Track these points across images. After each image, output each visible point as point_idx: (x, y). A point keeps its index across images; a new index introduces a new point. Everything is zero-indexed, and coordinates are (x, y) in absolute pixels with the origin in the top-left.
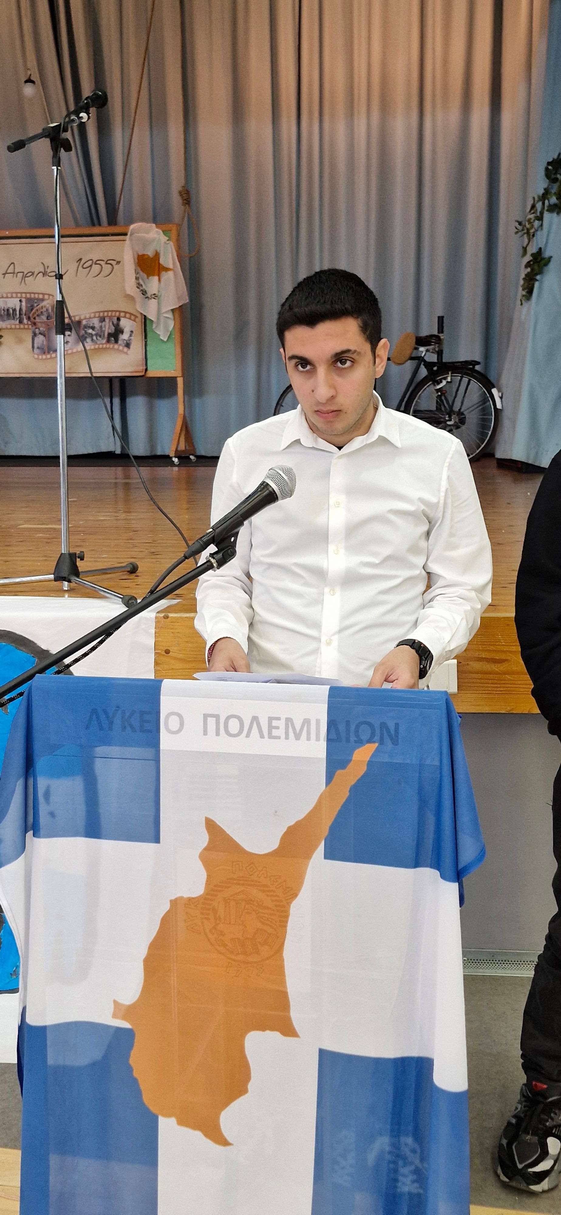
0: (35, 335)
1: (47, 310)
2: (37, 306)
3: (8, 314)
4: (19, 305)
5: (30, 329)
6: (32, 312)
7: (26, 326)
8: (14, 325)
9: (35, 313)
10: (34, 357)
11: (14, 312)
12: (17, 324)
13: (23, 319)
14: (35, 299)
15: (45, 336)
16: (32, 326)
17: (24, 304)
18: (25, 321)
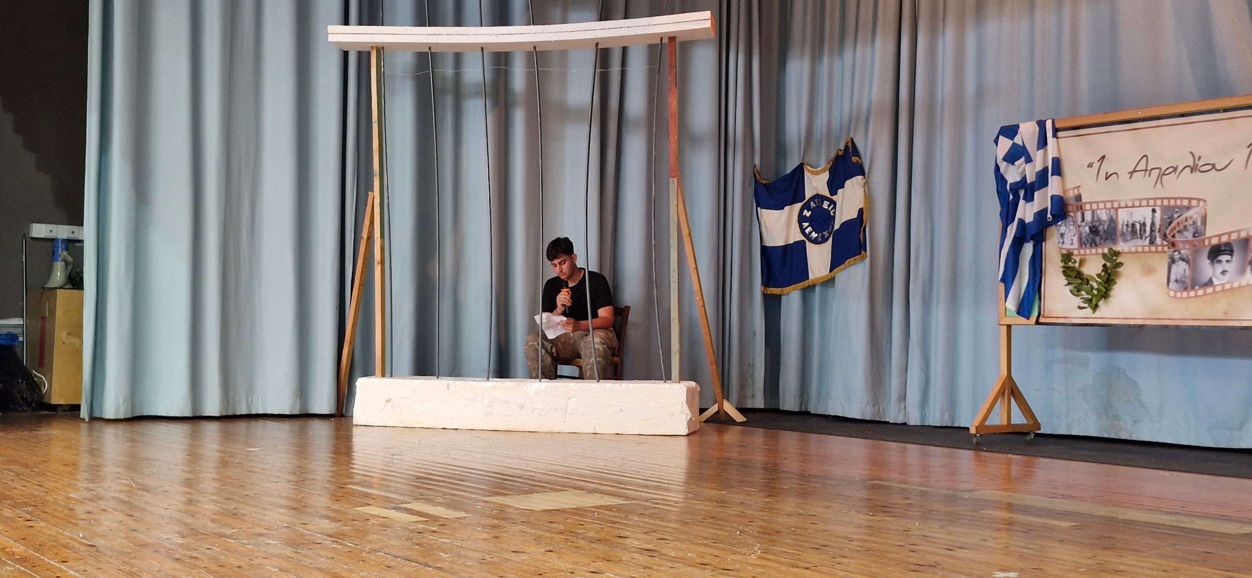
0: (1173, 261)
1: (1194, 223)
2: (1179, 217)
3: (1134, 232)
4: (1151, 217)
5: (1166, 252)
6: (1170, 228)
7: (1160, 249)
8: (1140, 246)
9: (1175, 228)
10: (1168, 294)
11: (1143, 228)
12: (1146, 246)
13: (1155, 238)
14: (1176, 206)
15: (1188, 262)
16: (1169, 248)
17: (1158, 215)
18: (1159, 241)
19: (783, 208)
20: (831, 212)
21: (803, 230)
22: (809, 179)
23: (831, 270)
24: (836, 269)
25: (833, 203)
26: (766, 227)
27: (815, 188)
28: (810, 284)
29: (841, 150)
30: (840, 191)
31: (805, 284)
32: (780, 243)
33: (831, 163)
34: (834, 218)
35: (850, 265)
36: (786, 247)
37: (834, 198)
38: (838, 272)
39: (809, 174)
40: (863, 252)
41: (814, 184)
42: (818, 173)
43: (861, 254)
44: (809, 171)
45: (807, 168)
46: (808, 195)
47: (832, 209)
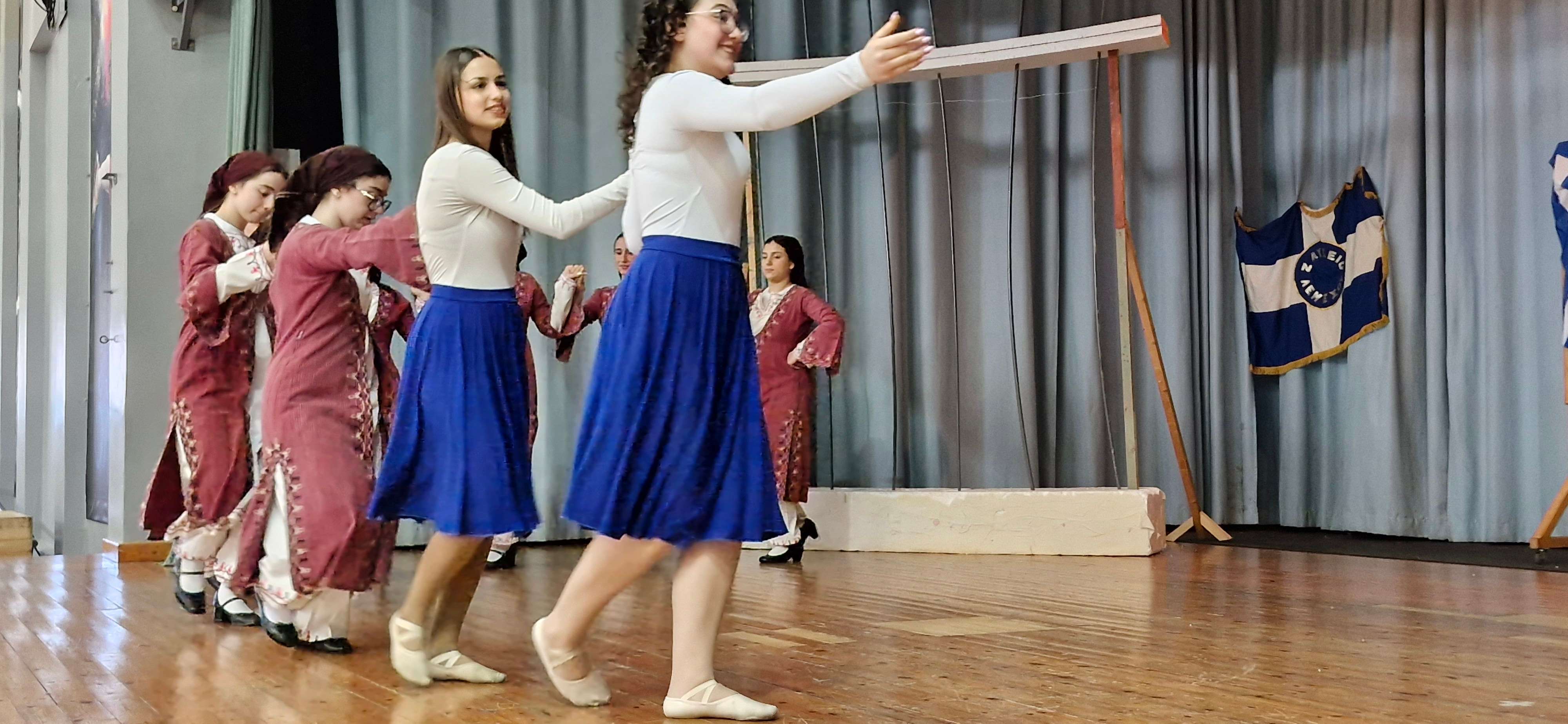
19: (1274, 263)
20: (1340, 265)
21: (1301, 290)
22: (1308, 221)
23: (1342, 342)
24: (1349, 339)
25: (1341, 253)
26: (1253, 288)
27: (1317, 234)
28: (1314, 361)
29: (1349, 184)
30: (1350, 237)
31: (1308, 359)
32: (1273, 308)
33: (1337, 201)
34: (1344, 271)
35: (1367, 334)
36: (1280, 313)
37: (1343, 246)
38: (1351, 343)
39: (1308, 217)
40: (1384, 316)
41: (1315, 230)
42: (1319, 215)
43: (1381, 318)
44: (1307, 212)
45: (1304, 209)
46: (1307, 246)
47: (1340, 261)
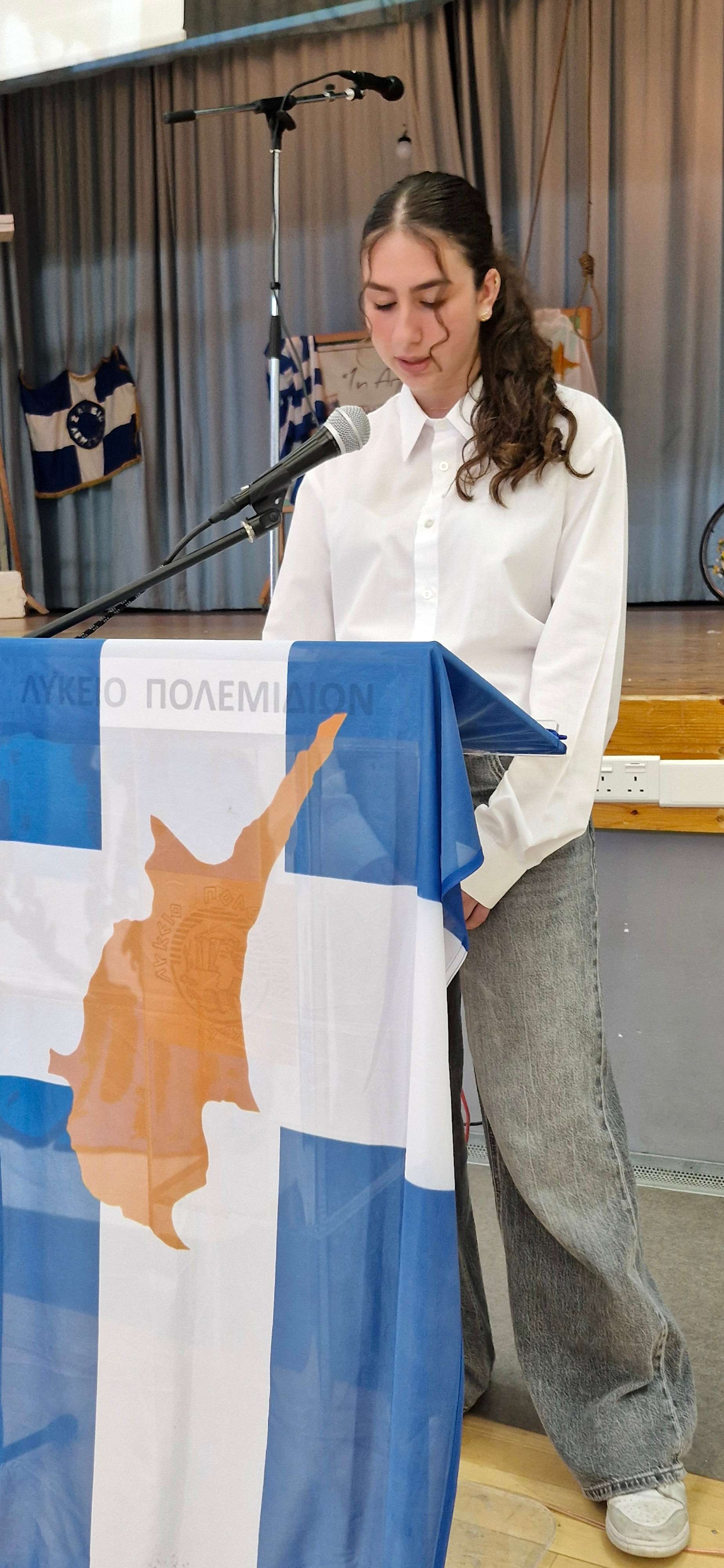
19: (50, 414)
20: (100, 418)
21: (72, 436)
22: (74, 383)
23: (106, 474)
24: (112, 472)
25: (101, 410)
26: (35, 433)
27: (81, 395)
28: (82, 488)
29: (106, 358)
30: (108, 398)
31: (78, 487)
32: (50, 448)
33: (97, 369)
34: (103, 423)
35: (126, 468)
36: (57, 452)
37: (102, 404)
38: (114, 475)
39: (74, 380)
40: (138, 456)
41: (81, 391)
42: (83, 380)
43: (136, 457)
44: (74, 377)
45: (72, 376)
46: (74, 403)
47: (100, 415)
